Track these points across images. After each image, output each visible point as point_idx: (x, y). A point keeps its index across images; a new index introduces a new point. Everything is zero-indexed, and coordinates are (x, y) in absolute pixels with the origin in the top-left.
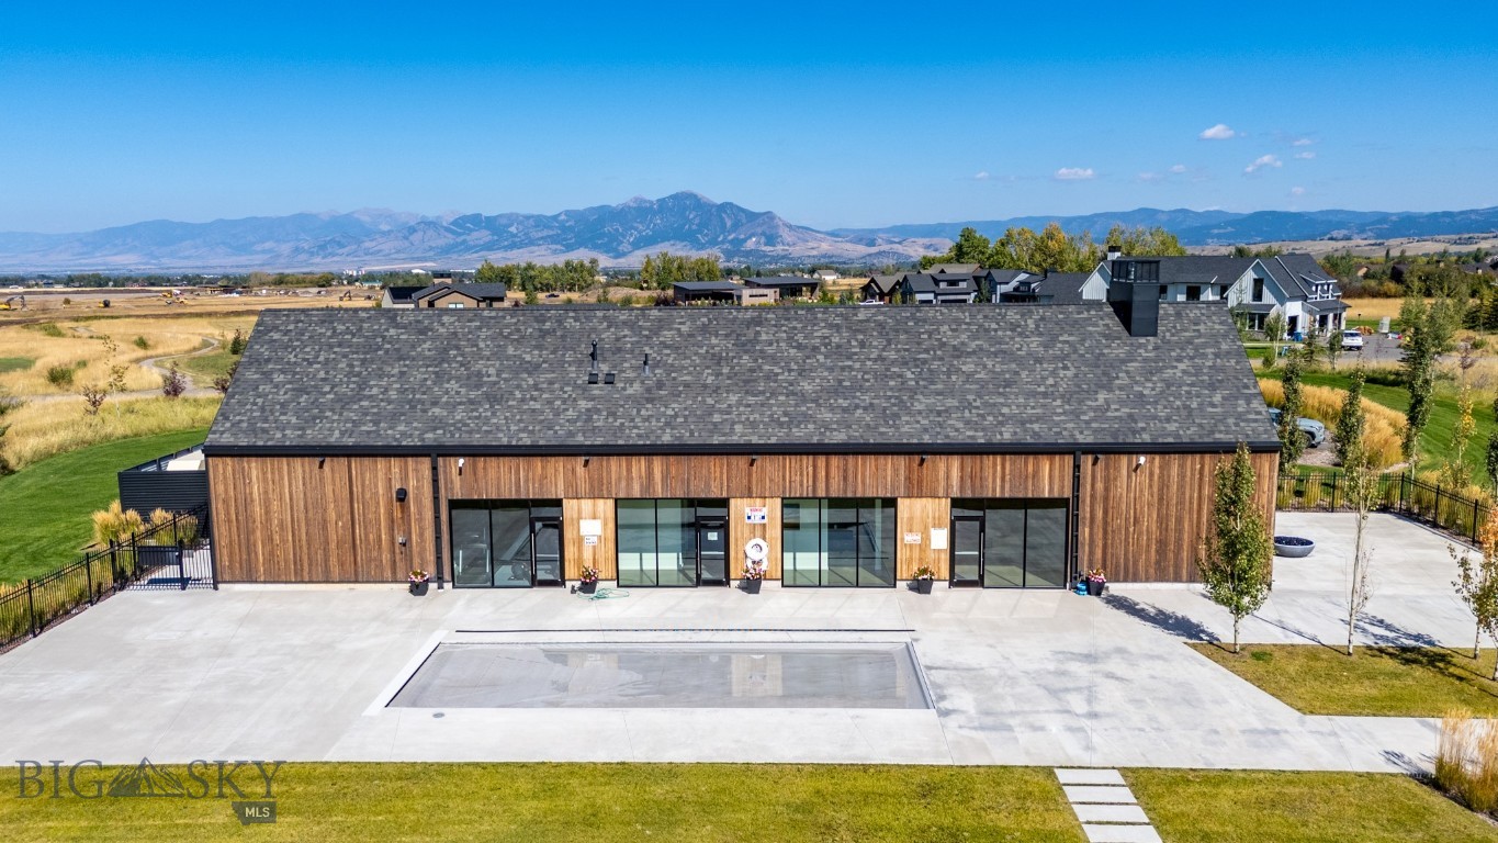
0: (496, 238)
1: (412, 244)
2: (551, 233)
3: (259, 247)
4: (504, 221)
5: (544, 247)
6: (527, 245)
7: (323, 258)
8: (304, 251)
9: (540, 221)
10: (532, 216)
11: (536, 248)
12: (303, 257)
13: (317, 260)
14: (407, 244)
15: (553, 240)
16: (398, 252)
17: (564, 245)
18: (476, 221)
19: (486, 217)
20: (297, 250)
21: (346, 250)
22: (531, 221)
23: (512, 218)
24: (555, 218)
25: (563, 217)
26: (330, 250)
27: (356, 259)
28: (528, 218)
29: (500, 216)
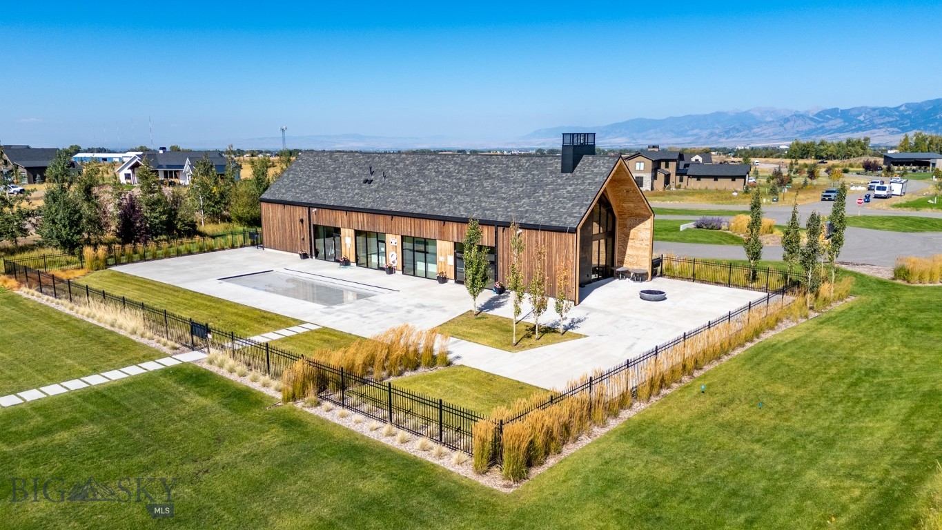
0: (847, 124)
1: (786, 130)
2: (891, 119)
3: (690, 133)
4: (854, 112)
5: (884, 130)
6: (870, 129)
7: (727, 139)
8: (716, 134)
9: (884, 112)
10: (878, 109)
11: (877, 130)
12: (715, 138)
13: (723, 140)
14: (782, 129)
15: (892, 124)
16: (775, 135)
17: (899, 128)
18: (834, 113)
19: (841, 110)
20: (712, 134)
21: (741, 134)
22: (877, 112)
23: (861, 110)
24: (896, 109)
25: (903, 108)
26: (731, 134)
27: (746, 139)
28: (874, 109)
29: (853, 109)
